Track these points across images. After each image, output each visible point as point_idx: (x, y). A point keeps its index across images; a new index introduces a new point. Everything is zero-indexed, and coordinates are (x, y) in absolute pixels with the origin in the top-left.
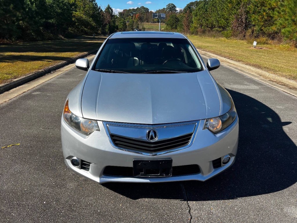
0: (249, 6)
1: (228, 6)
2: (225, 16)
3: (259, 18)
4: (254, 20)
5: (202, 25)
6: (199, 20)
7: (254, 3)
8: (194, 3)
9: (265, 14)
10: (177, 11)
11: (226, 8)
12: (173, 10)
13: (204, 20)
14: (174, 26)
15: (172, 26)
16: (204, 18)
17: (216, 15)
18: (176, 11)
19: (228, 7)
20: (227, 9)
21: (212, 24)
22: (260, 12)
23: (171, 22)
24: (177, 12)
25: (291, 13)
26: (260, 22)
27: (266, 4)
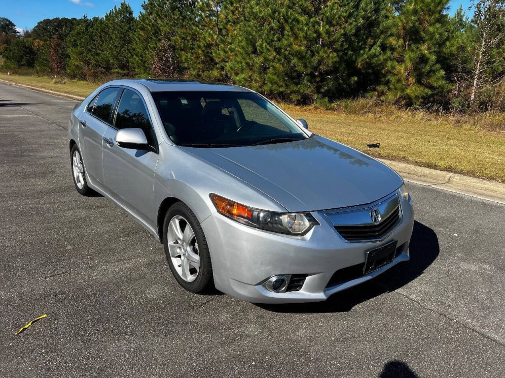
0: (174, 38)
1: (140, 35)
2: (139, 52)
3: (193, 58)
4: (185, 59)
5: (88, 62)
6: (81, 53)
7: (180, 35)
8: (51, 20)
9: (200, 52)
10: (18, 32)
11: (137, 37)
12: (9, 29)
13: (92, 55)
14: (24, 62)
15: (18, 61)
16: (91, 51)
17: (111, 48)
18: (15, 32)
19: (140, 37)
20: (139, 39)
21: (108, 62)
22: (192, 49)
23: (16, 55)
24: (18, 34)
25: (244, 54)
26: (195, 63)
27: (200, 38)
